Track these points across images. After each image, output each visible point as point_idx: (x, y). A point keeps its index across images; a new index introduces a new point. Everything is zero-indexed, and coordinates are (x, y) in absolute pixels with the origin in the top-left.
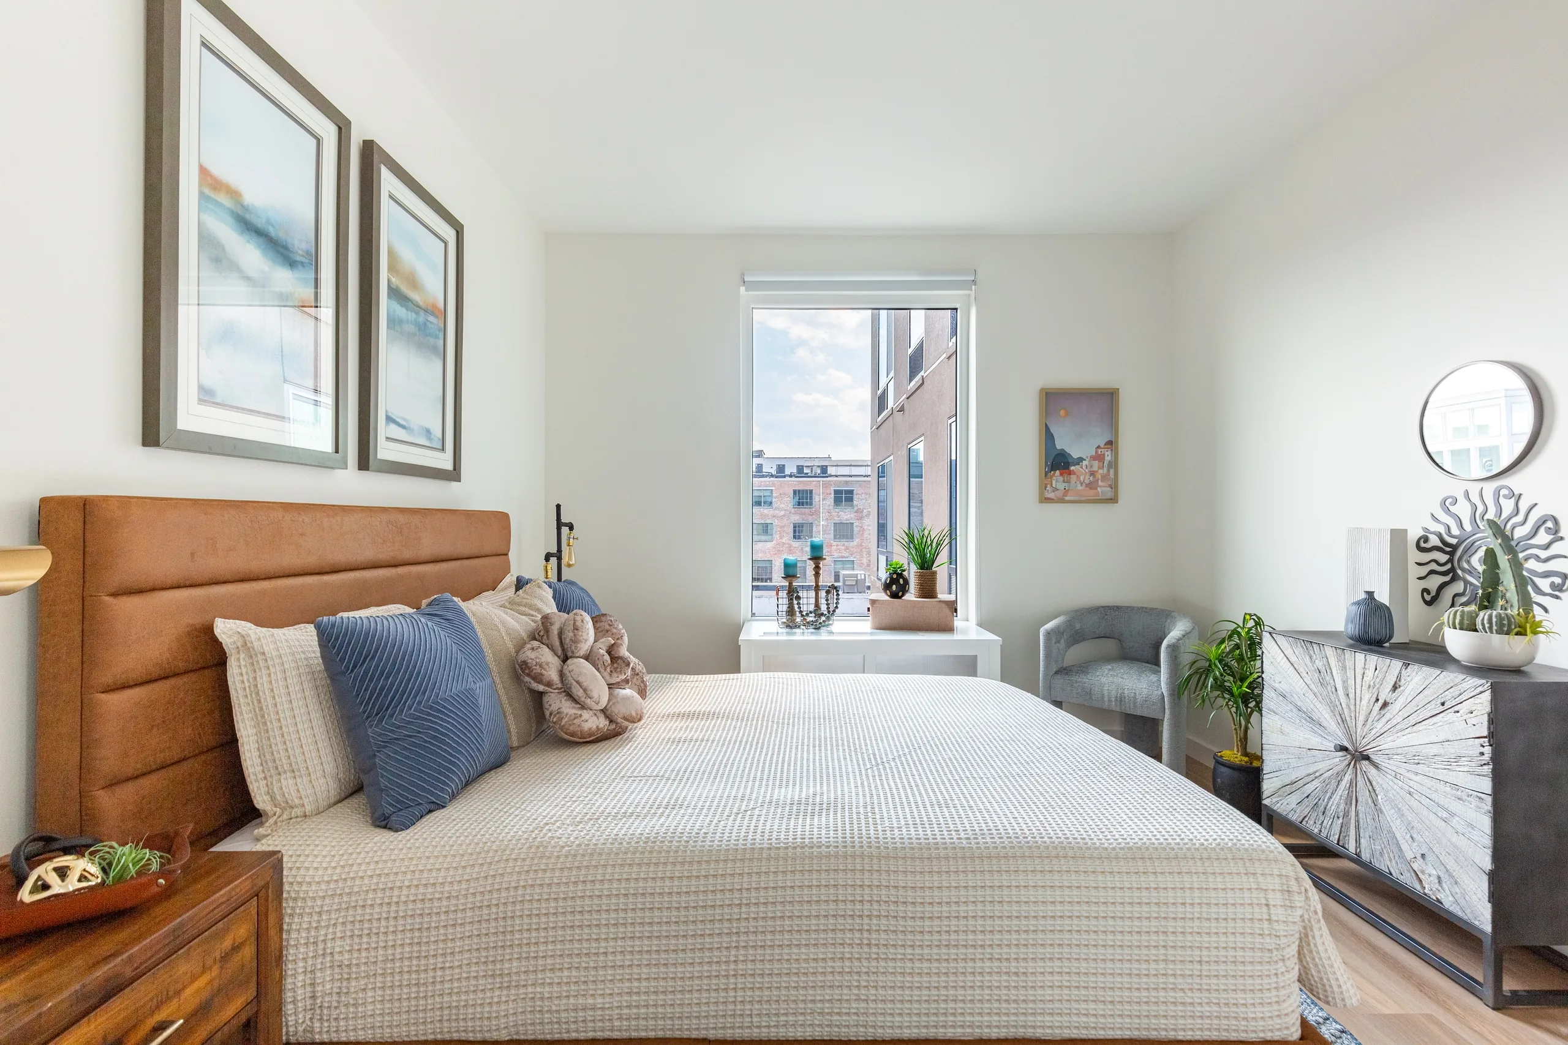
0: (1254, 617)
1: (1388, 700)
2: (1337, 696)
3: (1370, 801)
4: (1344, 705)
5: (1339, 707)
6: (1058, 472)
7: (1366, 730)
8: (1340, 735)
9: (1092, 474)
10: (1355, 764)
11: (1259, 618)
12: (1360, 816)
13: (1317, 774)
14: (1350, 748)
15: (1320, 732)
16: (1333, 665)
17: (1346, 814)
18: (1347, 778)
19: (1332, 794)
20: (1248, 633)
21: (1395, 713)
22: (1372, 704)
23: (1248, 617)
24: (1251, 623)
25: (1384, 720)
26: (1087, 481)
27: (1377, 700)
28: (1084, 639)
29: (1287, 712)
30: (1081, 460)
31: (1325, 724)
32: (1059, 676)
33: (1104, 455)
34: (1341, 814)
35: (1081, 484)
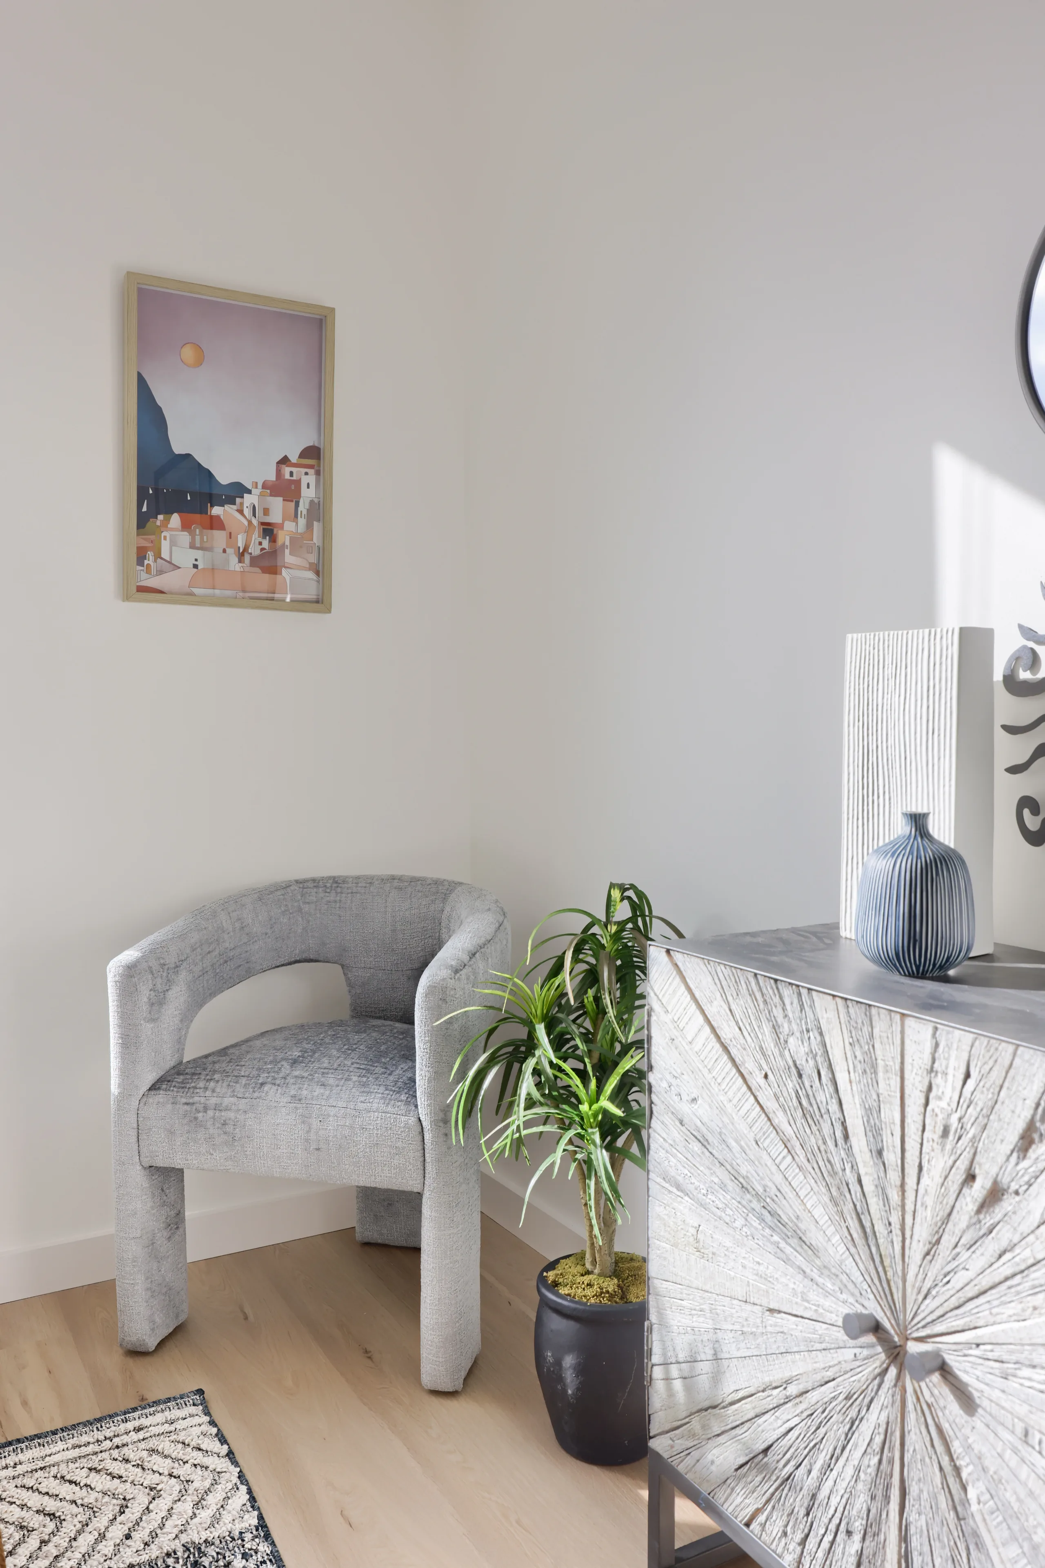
0: (630, 893)
1: (1005, 1181)
2: (849, 1150)
3: (943, 1502)
4: (869, 1187)
5: (855, 1187)
6: (175, 516)
7: (935, 1269)
8: (856, 1275)
9: (268, 529)
10: (898, 1377)
11: (641, 895)
12: (915, 1542)
13: (793, 1390)
14: (886, 1324)
15: (800, 1260)
16: (836, 1055)
17: (872, 1529)
18: (875, 1418)
19: (834, 1457)
20: (616, 937)
21: (1025, 1228)
22: (954, 1188)
23: (616, 894)
24: (623, 911)
25: (991, 1246)
26: (255, 550)
27: (971, 1177)
28: (249, 974)
29: (710, 1190)
30: (238, 490)
31: (814, 1237)
32: (160, 1097)
33: (298, 483)
34: (858, 1526)
35: (241, 556)
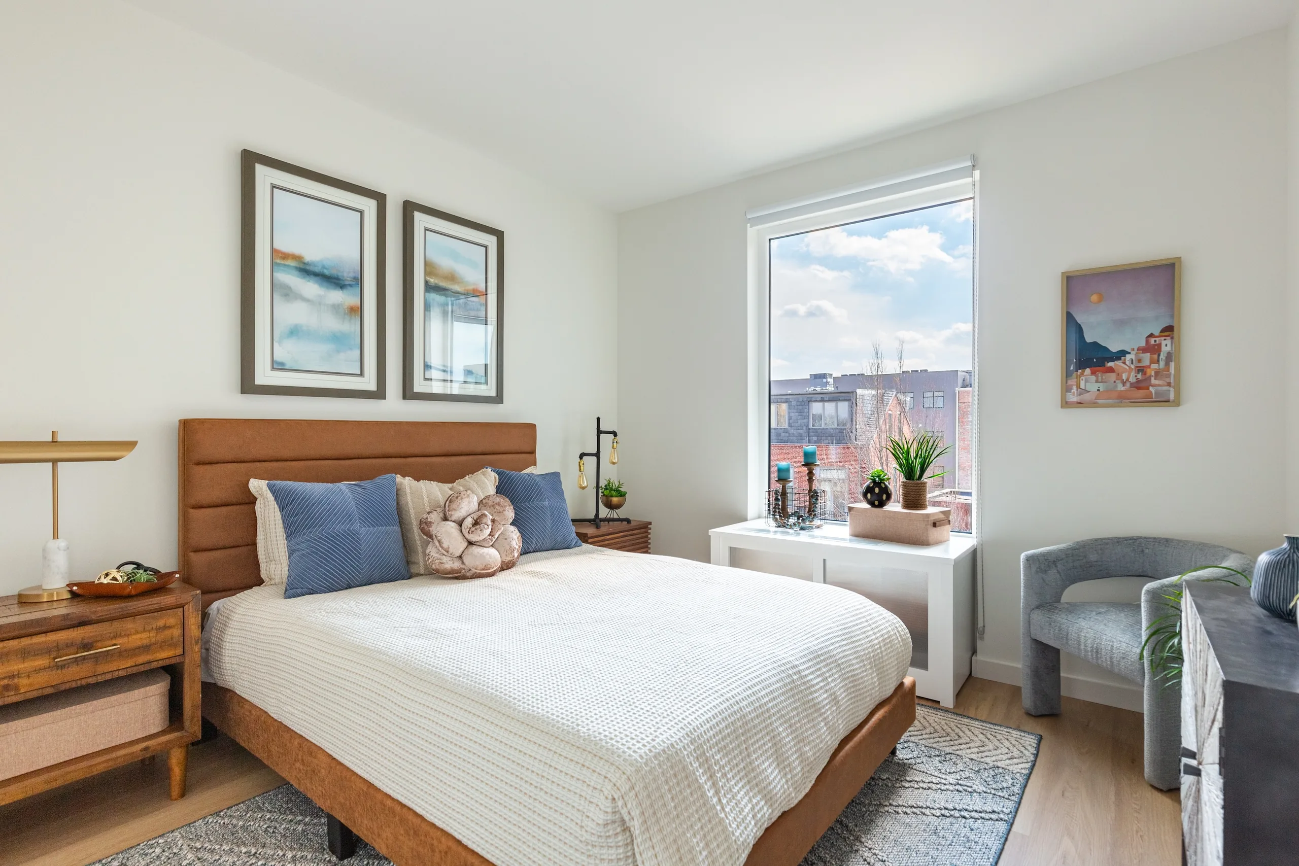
6: (1088, 371)
9: (1141, 370)
33: (1160, 345)
35: (1124, 384)
